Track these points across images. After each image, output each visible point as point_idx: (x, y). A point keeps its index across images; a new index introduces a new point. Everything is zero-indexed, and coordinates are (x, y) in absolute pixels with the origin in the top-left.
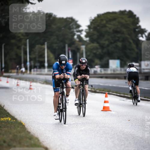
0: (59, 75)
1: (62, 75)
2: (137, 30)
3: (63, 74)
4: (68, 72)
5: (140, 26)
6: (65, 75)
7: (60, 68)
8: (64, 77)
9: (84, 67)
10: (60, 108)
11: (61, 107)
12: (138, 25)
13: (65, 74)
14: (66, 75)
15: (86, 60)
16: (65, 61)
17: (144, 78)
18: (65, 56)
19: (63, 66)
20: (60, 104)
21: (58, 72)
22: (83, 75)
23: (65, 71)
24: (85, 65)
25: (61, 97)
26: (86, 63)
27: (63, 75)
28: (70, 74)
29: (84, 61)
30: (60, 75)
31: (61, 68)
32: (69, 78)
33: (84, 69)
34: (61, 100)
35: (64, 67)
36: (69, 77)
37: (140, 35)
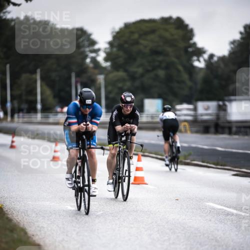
0: (77, 125)
1: (82, 125)
2: (190, 50)
3: (85, 123)
4: (94, 120)
5: (195, 44)
6: (88, 125)
7: (80, 113)
8: (86, 128)
9: (130, 109)
10: (79, 185)
11: (79, 183)
12: (192, 42)
13: (88, 123)
14: (90, 125)
15: (133, 97)
16: (90, 101)
17: (201, 129)
18: (90, 92)
19: (87, 109)
20: (79, 177)
21: (75, 120)
22: (127, 125)
23: (89, 118)
24: (131, 106)
25: (80, 164)
26: (133, 103)
27: (84, 125)
28: (97, 124)
29: (129, 99)
30: (79, 124)
31: (82, 113)
32: (95, 131)
33: (129, 112)
34: (80, 170)
35: (88, 111)
36: (95, 128)
37: (195, 58)
